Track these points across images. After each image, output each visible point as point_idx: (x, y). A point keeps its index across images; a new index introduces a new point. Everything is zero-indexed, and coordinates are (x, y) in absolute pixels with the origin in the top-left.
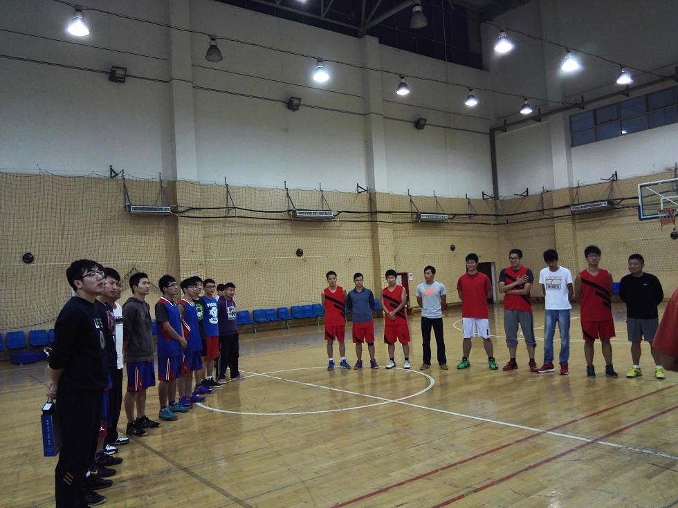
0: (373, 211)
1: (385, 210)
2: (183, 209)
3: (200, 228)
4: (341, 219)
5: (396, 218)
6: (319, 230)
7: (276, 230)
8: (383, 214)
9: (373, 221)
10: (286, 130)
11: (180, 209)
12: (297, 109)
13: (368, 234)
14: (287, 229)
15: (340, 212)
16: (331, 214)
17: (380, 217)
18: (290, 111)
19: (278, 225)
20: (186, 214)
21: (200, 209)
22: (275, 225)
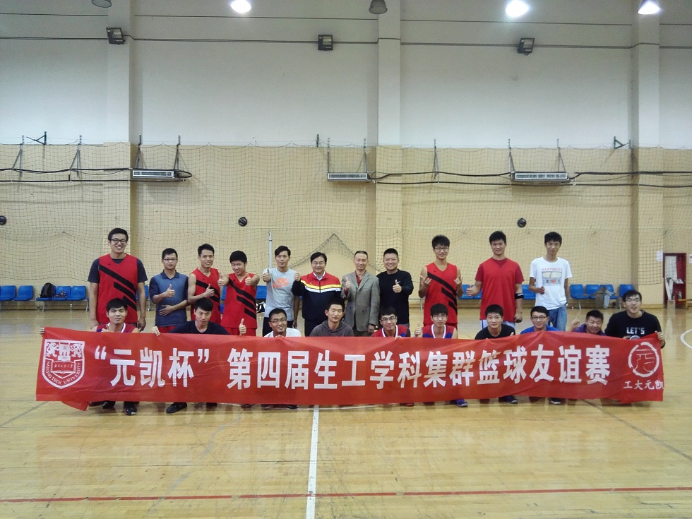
0: (635, 171)
1: (652, 170)
2: (381, 176)
3: (399, 195)
4: (578, 183)
5: (669, 180)
6: (552, 196)
7: (492, 196)
8: (648, 175)
9: (634, 185)
10: (516, 79)
11: (378, 175)
12: (531, 52)
13: (626, 200)
14: (507, 194)
15: (580, 174)
16: (564, 176)
17: (643, 179)
18: (522, 55)
19: (495, 190)
20: (385, 180)
21: (399, 175)
22: (492, 190)
